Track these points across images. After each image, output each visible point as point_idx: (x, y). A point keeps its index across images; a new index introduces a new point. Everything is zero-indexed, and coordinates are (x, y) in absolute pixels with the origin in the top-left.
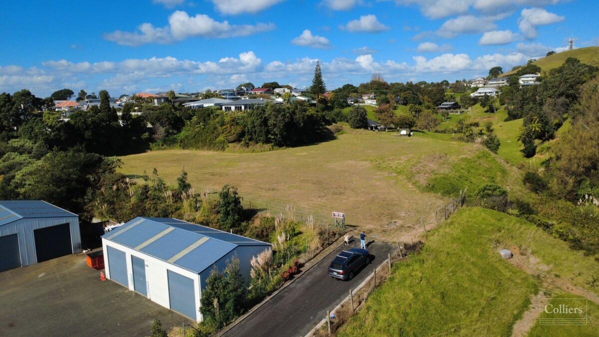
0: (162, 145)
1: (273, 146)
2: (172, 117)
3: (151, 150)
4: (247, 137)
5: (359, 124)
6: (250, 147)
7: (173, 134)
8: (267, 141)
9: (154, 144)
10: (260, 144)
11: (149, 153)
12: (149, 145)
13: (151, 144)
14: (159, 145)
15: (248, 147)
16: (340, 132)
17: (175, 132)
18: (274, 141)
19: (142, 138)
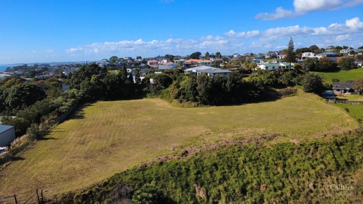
0: (154, 95)
1: (198, 105)
2: (163, 79)
3: (146, 97)
4: (182, 96)
5: (309, 89)
6: (183, 103)
7: (162, 89)
8: (195, 100)
9: (149, 94)
10: (190, 102)
11: (144, 100)
12: (146, 94)
13: (148, 94)
14: (152, 95)
15: (181, 103)
16: (292, 95)
17: (163, 87)
18: (199, 101)
19: (143, 91)
